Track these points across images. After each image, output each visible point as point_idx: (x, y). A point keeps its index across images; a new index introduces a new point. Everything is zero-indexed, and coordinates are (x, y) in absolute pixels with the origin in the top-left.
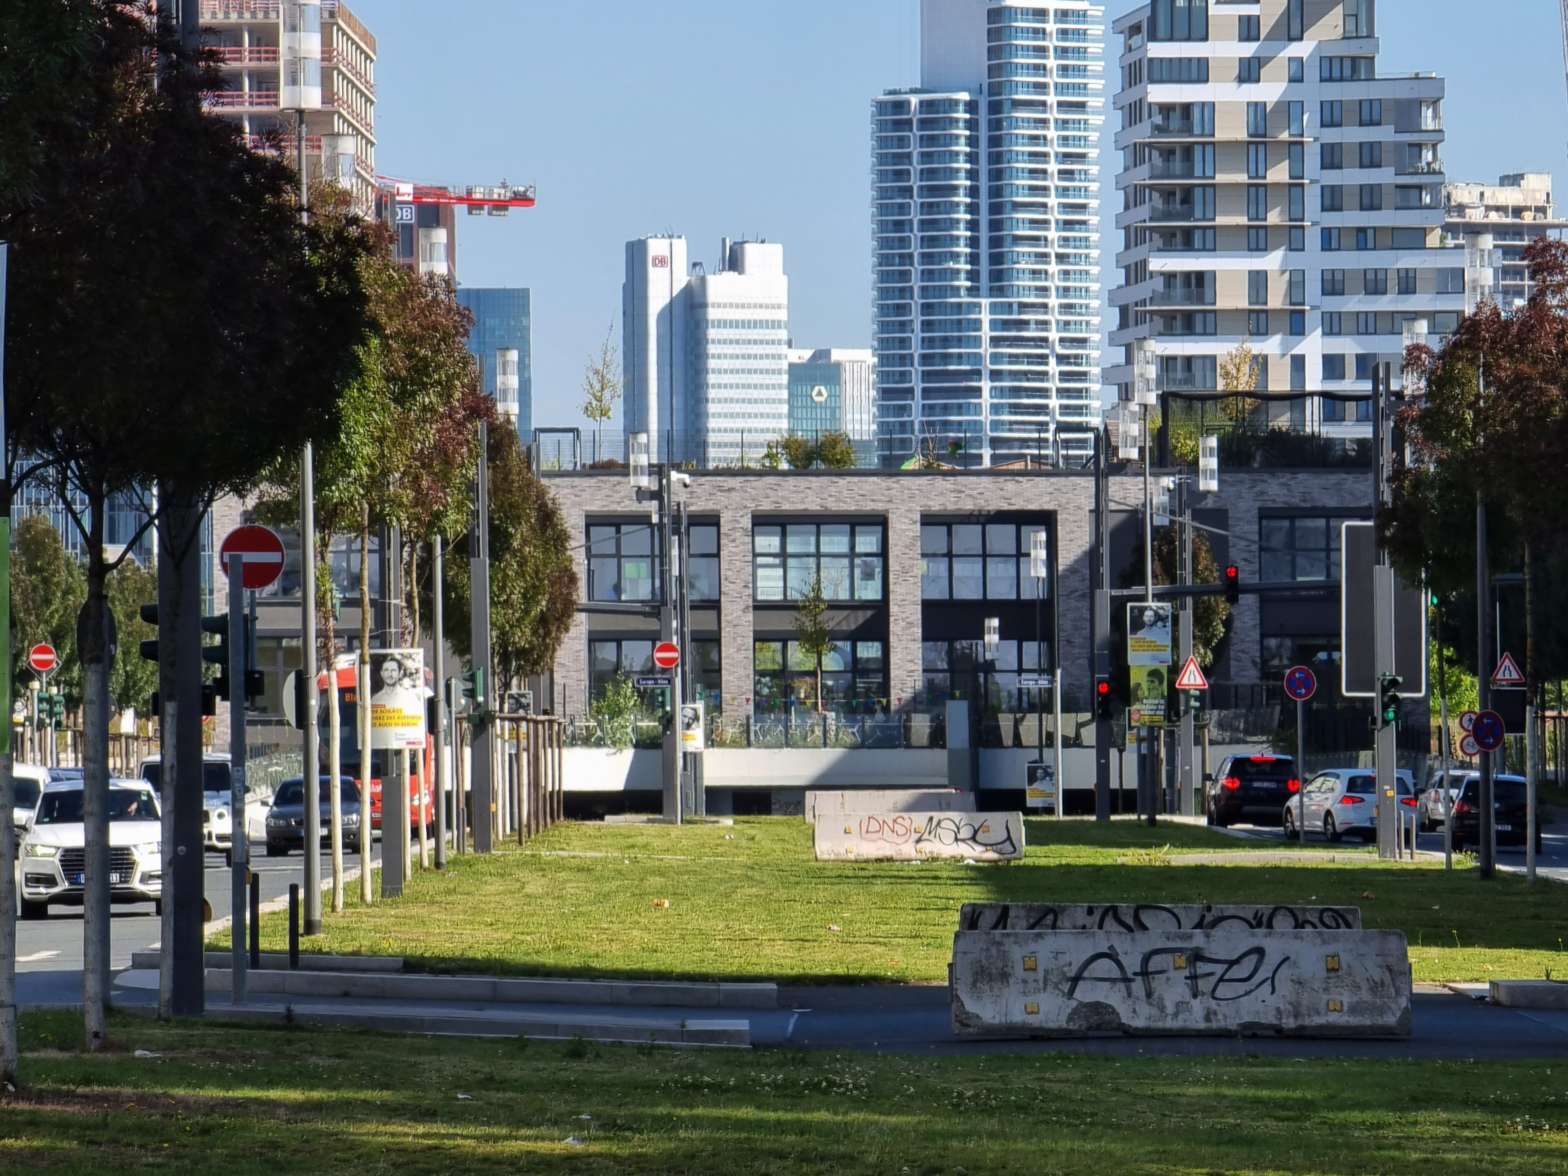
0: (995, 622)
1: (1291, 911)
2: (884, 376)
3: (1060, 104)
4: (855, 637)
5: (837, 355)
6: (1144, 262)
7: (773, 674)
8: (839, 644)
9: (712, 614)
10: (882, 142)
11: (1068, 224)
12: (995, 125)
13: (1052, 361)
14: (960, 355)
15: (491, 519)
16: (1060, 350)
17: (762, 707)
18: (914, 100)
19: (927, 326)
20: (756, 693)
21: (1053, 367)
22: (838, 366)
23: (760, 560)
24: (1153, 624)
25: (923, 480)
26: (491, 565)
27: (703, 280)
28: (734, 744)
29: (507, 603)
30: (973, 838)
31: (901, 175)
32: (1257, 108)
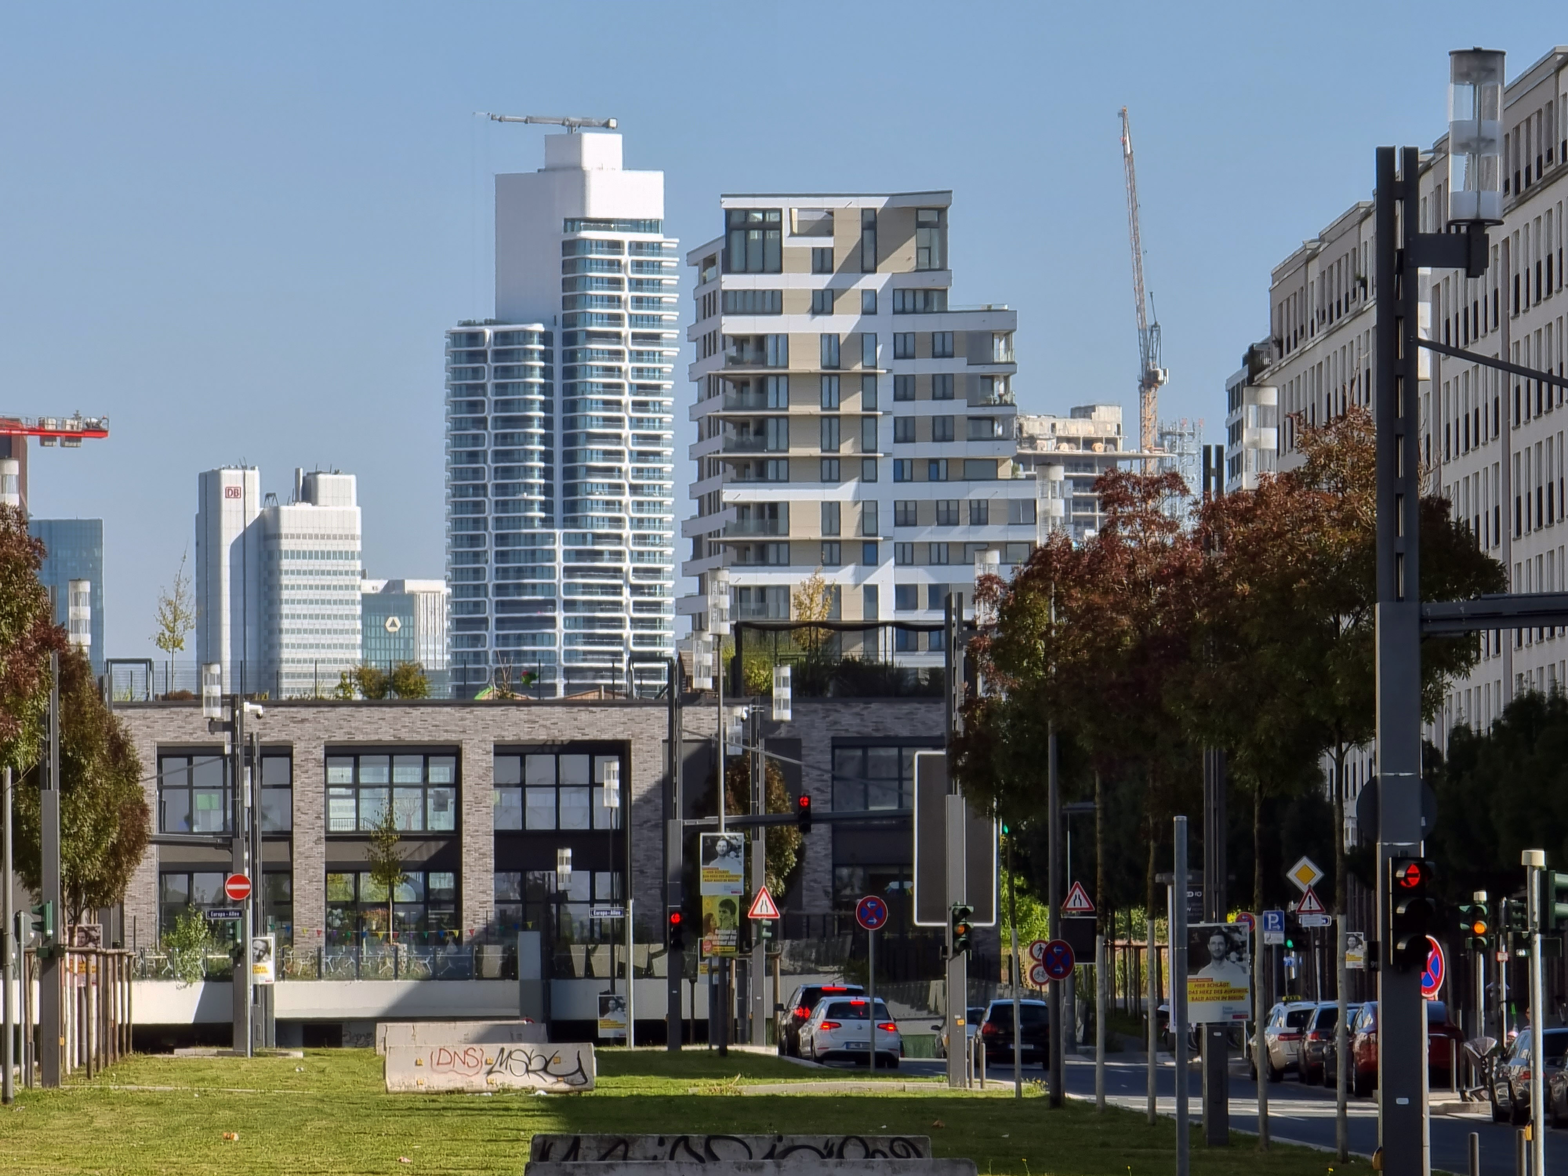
0: (568, 853)
1: (861, 1140)
2: (458, 607)
3: (635, 336)
4: (427, 868)
5: (410, 586)
6: (718, 494)
7: (345, 906)
8: (412, 875)
9: (285, 845)
10: (457, 373)
11: (642, 456)
12: (570, 356)
13: (626, 591)
14: (534, 586)
15: (62, 750)
16: (633, 581)
17: (333, 939)
18: (489, 332)
19: (501, 556)
20: (328, 925)
21: (626, 597)
22: (412, 596)
23: (332, 791)
24: (726, 854)
25: (497, 711)
26: (62, 798)
27: (276, 511)
28: (306, 976)
29: (78, 836)
30: (545, 1069)
31: (474, 406)
32: (830, 339)
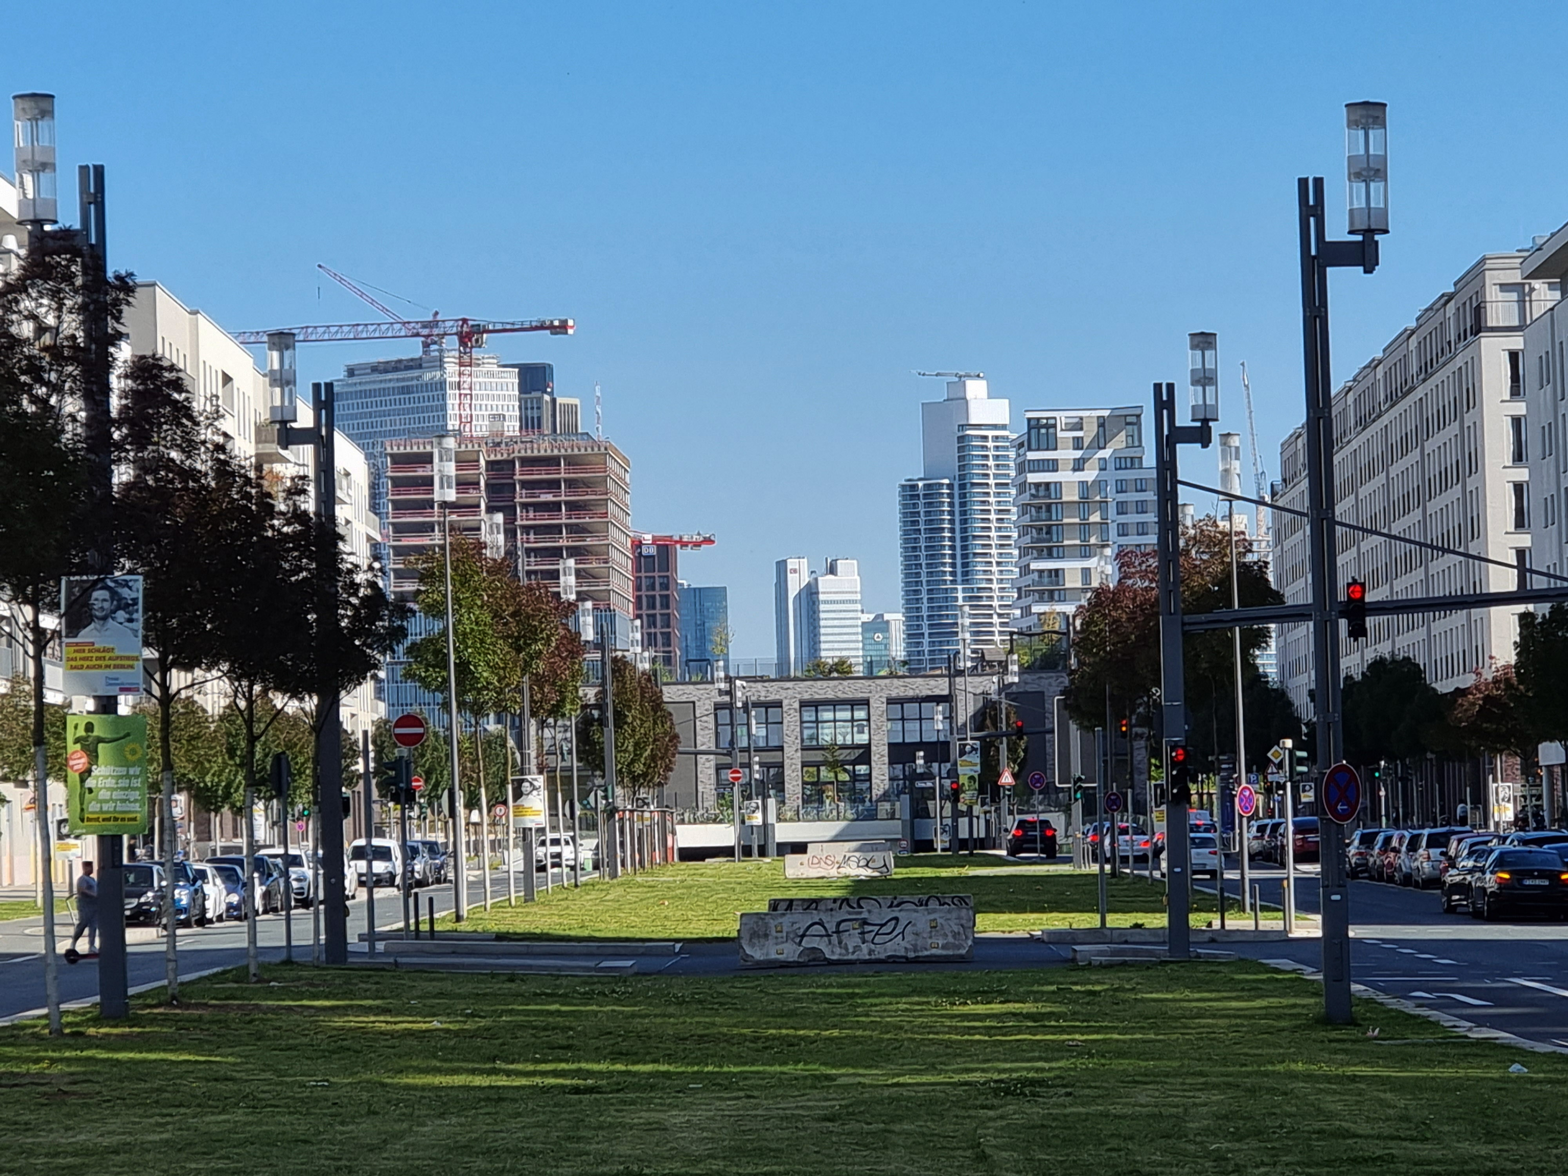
0: (921, 754)
1: (938, 898)
2: (909, 627)
3: (996, 484)
4: (854, 763)
5: (887, 617)
6: (1029, 565)
7: (812, 784)
8: (847, 767)
9: (780, 753)
10: (905, 506)
11: (1002, 546)
12: (963, 496)
13: (995, 617)
14: (947, 615)
15: (615, 708)
16: (998, 611)
17: (806, 800)
18: (921, 484)
19: (930, 600)
20: (803, 794)
21: (995, 620)
22: (888, 622)
23: (805, 725)
24: (970, 752)
25: (887, 681)
26: (616, 732)
27: (816, 580)
28: (791, 820)
29: (625, 751)
30: (867, 865)
31: (915, 523)
32: (1083, 483)
